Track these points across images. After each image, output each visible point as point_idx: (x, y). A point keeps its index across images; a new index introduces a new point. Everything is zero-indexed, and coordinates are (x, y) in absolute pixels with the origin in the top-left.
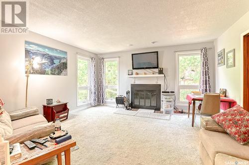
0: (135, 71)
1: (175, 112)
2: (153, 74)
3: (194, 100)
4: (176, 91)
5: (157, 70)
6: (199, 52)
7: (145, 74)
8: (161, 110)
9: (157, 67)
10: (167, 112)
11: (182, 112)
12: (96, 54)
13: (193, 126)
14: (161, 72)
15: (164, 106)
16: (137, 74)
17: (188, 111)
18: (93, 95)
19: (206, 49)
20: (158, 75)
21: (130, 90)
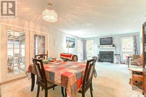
0: (101, 46)
1: (120, 64)
2: (110, 47)
3: (129, 57)
4: (121, 54)
5: (112, 45)
6: (132, 37)
7: (106, 47)
8: (114, 62)
9: (112, 44)
10: (117, 63)
11: (124, 64)
12: (83, 39)
13: (128, 67)
14: (114, 46)
15: (115, 61)
16: (102, 47)
17: (127, 63)
18: (82, 56)
19: (135, 36)
20: (112, 47)
21: (99, 54)
